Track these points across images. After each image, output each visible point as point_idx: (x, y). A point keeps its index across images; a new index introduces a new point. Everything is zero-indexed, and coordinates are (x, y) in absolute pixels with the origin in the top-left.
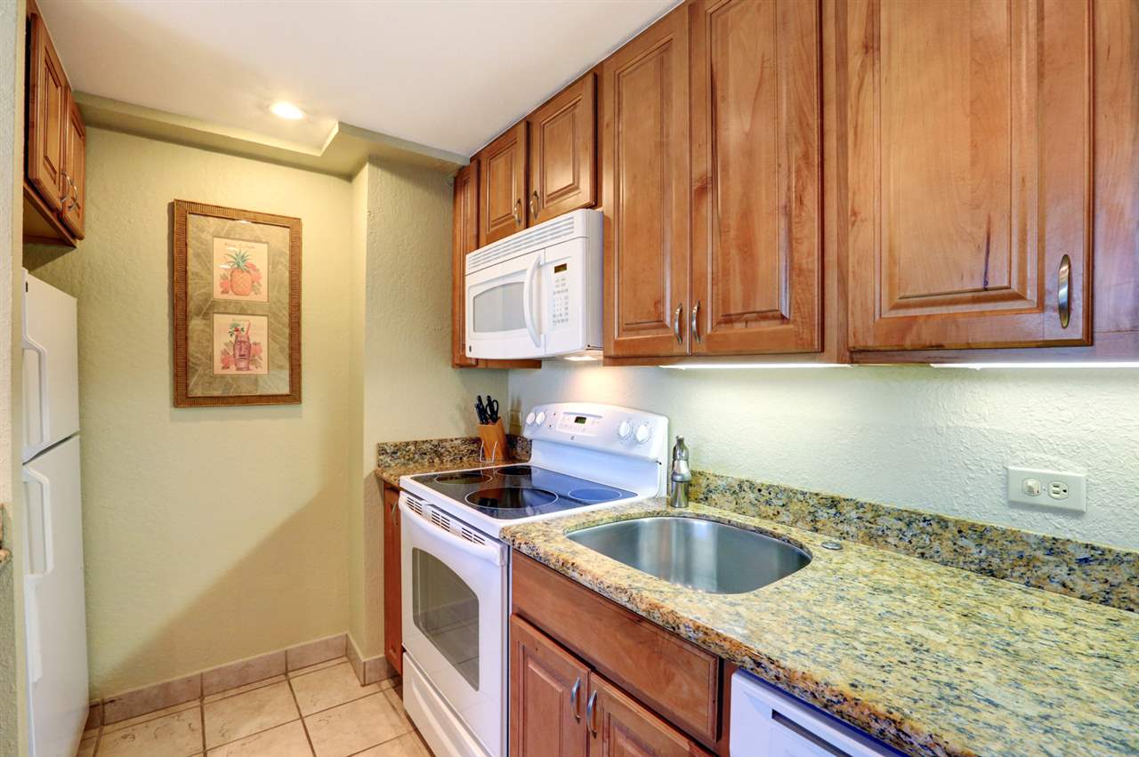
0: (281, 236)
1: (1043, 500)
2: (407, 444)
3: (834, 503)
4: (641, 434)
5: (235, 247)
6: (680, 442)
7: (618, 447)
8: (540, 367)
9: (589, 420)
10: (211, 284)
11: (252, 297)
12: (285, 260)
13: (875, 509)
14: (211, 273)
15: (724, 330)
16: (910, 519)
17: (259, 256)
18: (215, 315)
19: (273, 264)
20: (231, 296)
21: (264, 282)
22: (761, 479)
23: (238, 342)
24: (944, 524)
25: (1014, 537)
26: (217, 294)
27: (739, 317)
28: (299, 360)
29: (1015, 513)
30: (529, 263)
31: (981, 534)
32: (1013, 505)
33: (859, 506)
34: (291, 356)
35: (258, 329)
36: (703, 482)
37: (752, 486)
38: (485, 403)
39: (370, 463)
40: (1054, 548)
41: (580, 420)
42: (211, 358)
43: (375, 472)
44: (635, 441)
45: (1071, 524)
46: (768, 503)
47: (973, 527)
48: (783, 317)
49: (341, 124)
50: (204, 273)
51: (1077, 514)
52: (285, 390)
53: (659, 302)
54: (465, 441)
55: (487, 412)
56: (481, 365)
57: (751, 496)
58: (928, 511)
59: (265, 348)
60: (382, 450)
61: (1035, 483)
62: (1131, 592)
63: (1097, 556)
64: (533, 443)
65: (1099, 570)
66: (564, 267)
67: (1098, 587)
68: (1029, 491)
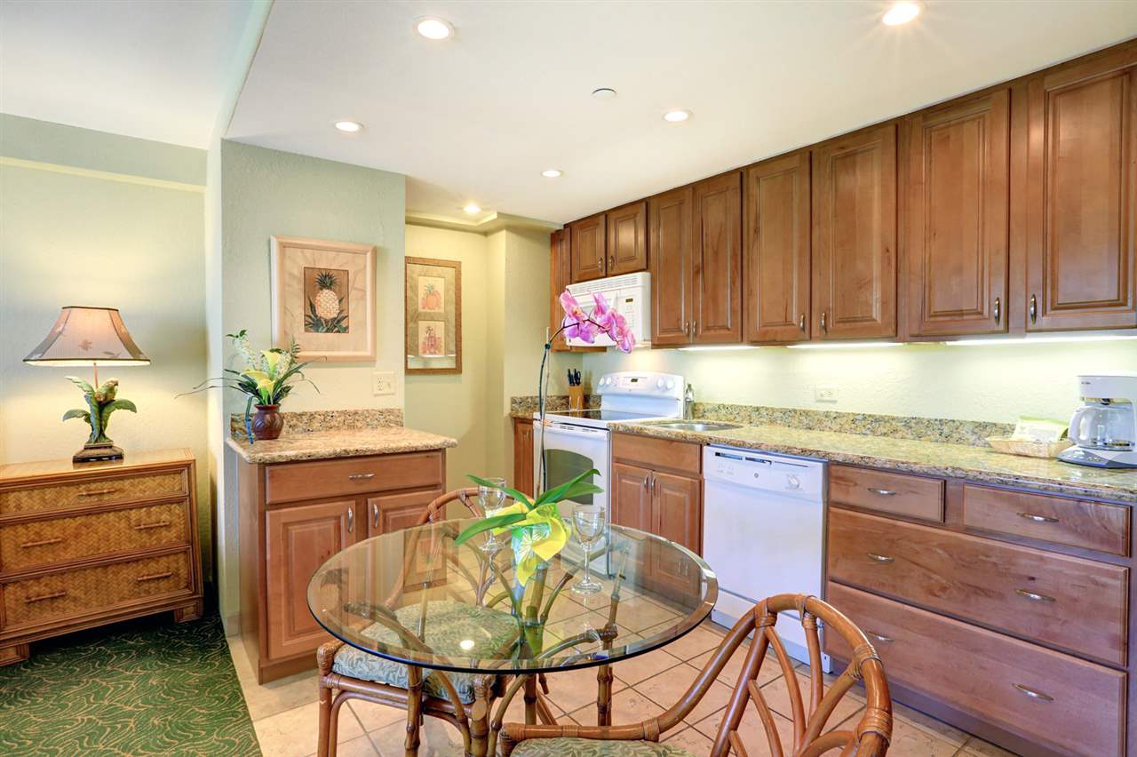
0: (452, 271)
1: (826, 398)
2: (527, 398)
3: (757, 409)
4: (669, 384)
5: (431, 281)
6: (689, 386)
7: (657, 393)
8: (605, 351)
9: (640, 380)
10: (418, 303)
11: (437, 310)
12: (453, 288)
13: (772, 409)
14: (417, 296)
15: (707, 333)
16: (784, 412)
17: (440, 285)
18: (420, 322)
19: (447, 290)
20: (427, 310)
21: (442, 300)
22: (727, 403)
23: (430, 337)
24: (795, 411)
25: (816, 413)
26: (420, 310)
27: (713, 328)
28: (461, 347)
29: (818, 404)
30: (614, 295)
31: (806, 413)
32: (818, 401)
33: (767, 409)
34: (456, 345)
35: (439, 329)
36: (701, 408)
37: (724, 406)
38: (573, 373)
39: (507, 410)
40: (827, 415)
41: (634, 380)
42: (417, 346)
43: (510, 414)
44: (667, 388)
45: (830, 405)
46: (731, 414)
47: (804, 411)
48: (728, 329)
49: (498, 213)
50: (415, 298)
51: (835, 402)
52: (453, 366)
53: (679, 319)
54: (558, 397)
55: (574, 379)
56: (574, 350)
57: (724, 411)
58: (791, 407)
59: (443, 340)
60: (513, 401)
61: (823, 392)
62: (847, 426)
63: (838, 416)
64: (603, 397)
65: (838, 420)
66: (631, 300)
67: (838, 427)
68: (822, 395)
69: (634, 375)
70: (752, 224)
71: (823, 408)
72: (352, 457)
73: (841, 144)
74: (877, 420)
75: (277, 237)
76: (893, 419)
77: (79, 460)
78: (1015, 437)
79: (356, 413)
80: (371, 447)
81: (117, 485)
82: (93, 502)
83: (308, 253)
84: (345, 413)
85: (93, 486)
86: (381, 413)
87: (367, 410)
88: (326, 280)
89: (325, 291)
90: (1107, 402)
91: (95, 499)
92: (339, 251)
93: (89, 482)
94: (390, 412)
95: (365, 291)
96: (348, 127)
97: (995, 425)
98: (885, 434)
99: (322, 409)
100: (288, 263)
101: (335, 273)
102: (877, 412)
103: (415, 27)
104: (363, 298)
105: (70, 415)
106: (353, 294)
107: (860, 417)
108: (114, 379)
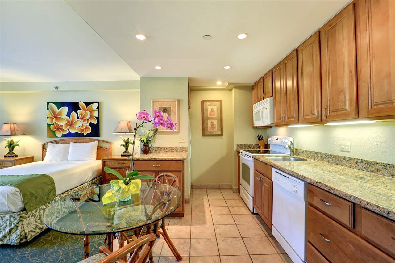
0: (219, 104)
1: (345, 150)
2: (243, 145)
3: (317, 153)
5: (212, 107)
7: (282, 144)
9: (279, 139)
10: (208, 114)
11: (214, 116)
12: (220, 109)
13: (322, 154)
14: (208, 112)
16: (327, 155)
17: (215, 108)
18: (209, 120)
19: (217, 110)
20: (211, 116)
21: (216, 113)
22: (307, 150)
23: (212, 124)
24: (331, 155)
25: (340, 157)
26: (209, 116)
27: (290, 118)
28: (222, 128)
29: (342, 153)
31: (335, 157)
32: (341, 151)
33: (320, 153)
34: (221, 127)
35: (215, 122)
36: (298, 151)
37: (305, 151)
38: (260, 136)
39: (235, 148)
40: (344, 158)
41: (277, 139)
42: (208, 128)
43: (236, 150)
44: (285, 143)
45: (347, 153)
46: (308, 155)
47: (335, 156)
48: (294, 118)
49: (228, 83)
50: (207, 113)
51: (349, 152)
52: (220, 134)
53: (280, 115)
54: (256, 145)
55: (260, 138)
56: (257, 128)
57: (305, 153)
58: (329, 153)
59: (216, 125)
60: (238, 145)
61: (343, 147)
62: (354, 165)
63: (349, 159)
64: (270, 145)
65: (350, 161)
66: (267, 109)
67: (350, 165)
68: (343, 148)
71: (343, 155)
73: (329, 24)
74: (368, 163)
75: (152, 100)
77: (122, 156)
79: (173, 148)
80: (159, 158)
81: (125, 162)
82: (119, 166)
83: (160, 103)
84: (170, 147)
85: (120, 162)
86: (181, 148)
87: (176, 147)
88: (165, 110)
89: (165, 113)
91: (120, 165)
92: (168, 102)
93: (119, 161)
94: (183, 148)
95: (175, 112)
96: (158, 68)
98: (372, 171)
99: (164, 146)
101: (167, 108)
102: (369, 159)
104: (175, 114)
105: (121, 145)
106: (172, 113)
107: (360, 161)
108: (128, 137)
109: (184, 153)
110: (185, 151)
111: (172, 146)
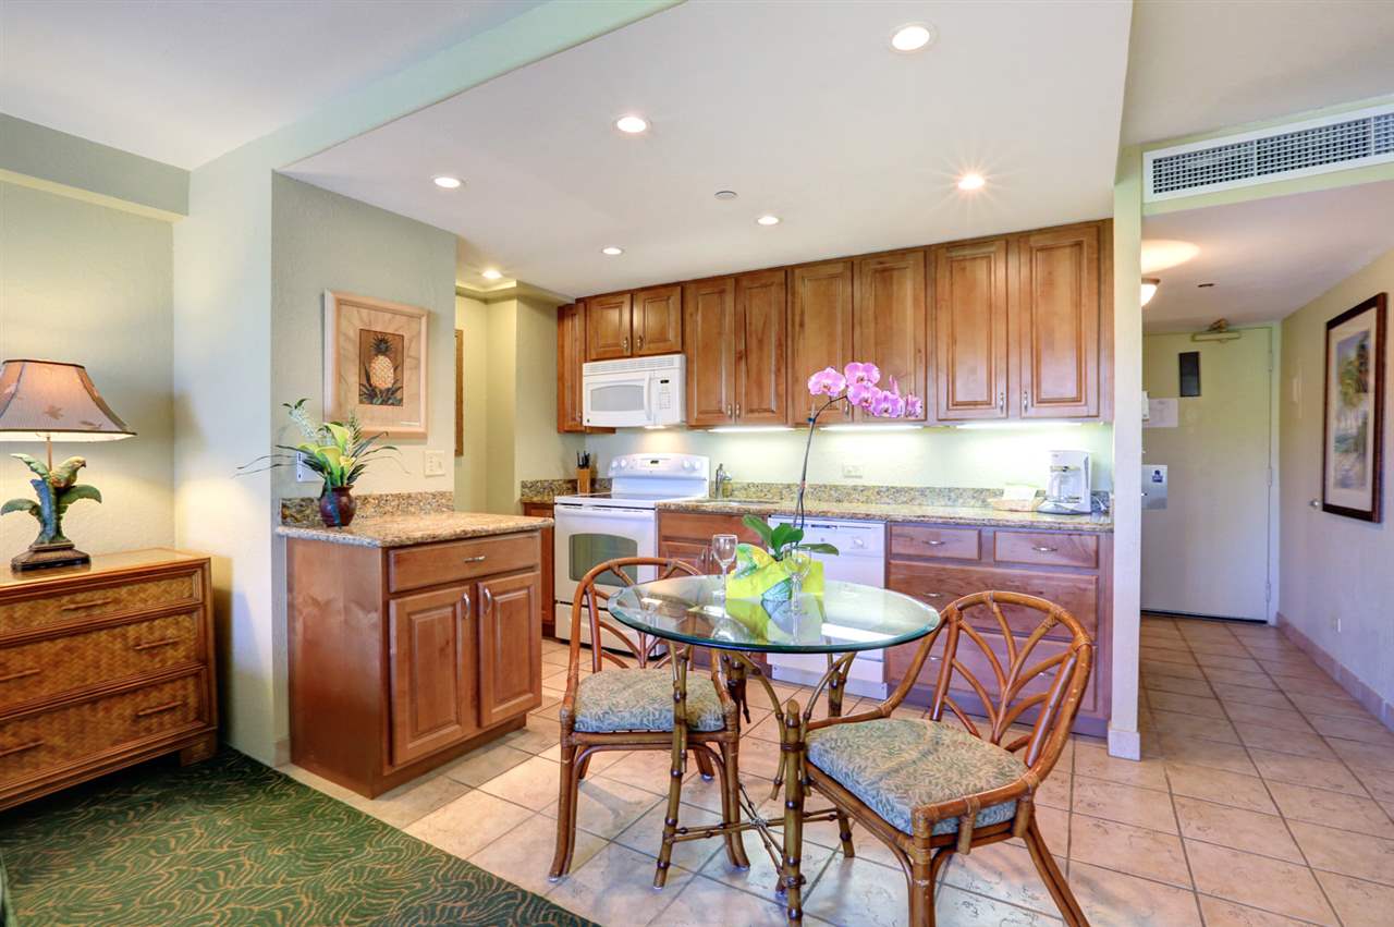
1: (853, 474)
2: (537, 482)
4: (697, 465)
6: (721, 465)
7: (683, 474)
8: (616, 432)
9: (660, 462)
15: (750, 415)
16: (815, 487)
22: (757, 481)
24: (825, 486)
25: (844, 487)
27: (758, 411)
28: (463, 426)
29: (846, 479)
30: (647, 376)
31: (836, 488)
32: (846, 477)
37: (754, 484)
38: (582, 456)
39: (517, 493)
40: (855, 488)
41: (655, 462)
43: (521, 500)
44: (693, 469)
45: (858, 480)
46: (762, 492)
47: (834, 486)
48: (773, 412)
49: (517, 282)
51: (860, 477)
53: (720, 402)
54: (568, 480)
57: (754, 488)
58: (821, 483)
60: (524, 485)
61: (851, 469)
62: (873, 498)
63: (865, 489)
64: (614, 481)
65: (865, 493)
66: (667, 381)
67: (864, 499)
68: (850, 471)
69: (654, 457)
70: (797, 319)
71: (850, 482)
72: (470, 538)
73: (881, 260)
74: (898, 491)
75: (334, 292)
76: (912, 489)
78: (1005, 498)
79: (409, 496)
81: (111, 594)
82: (81, 617)
83: (364, 312)
84: (398, 496)
85: (80, 597)
86: (434, 496)
87: (421, 494)
88: (381, 345)
89: (381, 357)
90: (1066, 469)
91: (82, 614)
92: (394, 313)
93: (74, 592)
94: (442, 494)
95: (418, 360)
96: (448, 182)
97: (988, 490)
98: (904, 503)
100: (344, 323)
101: (390, 338)
102: (898, 484)
103: (615, 122)
104: (417, 367)
106: (408, 363)
107: (884, 489)
108: (81, 459)
109: (444, 516)
110: (448, 507)
111: (405, 491)
